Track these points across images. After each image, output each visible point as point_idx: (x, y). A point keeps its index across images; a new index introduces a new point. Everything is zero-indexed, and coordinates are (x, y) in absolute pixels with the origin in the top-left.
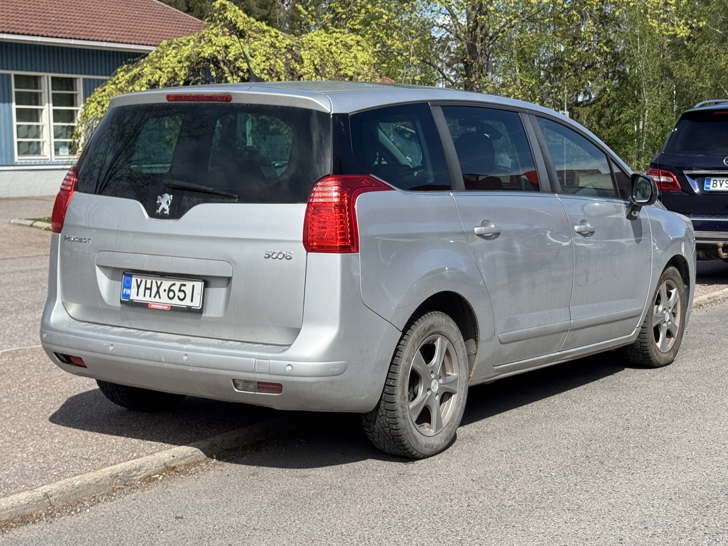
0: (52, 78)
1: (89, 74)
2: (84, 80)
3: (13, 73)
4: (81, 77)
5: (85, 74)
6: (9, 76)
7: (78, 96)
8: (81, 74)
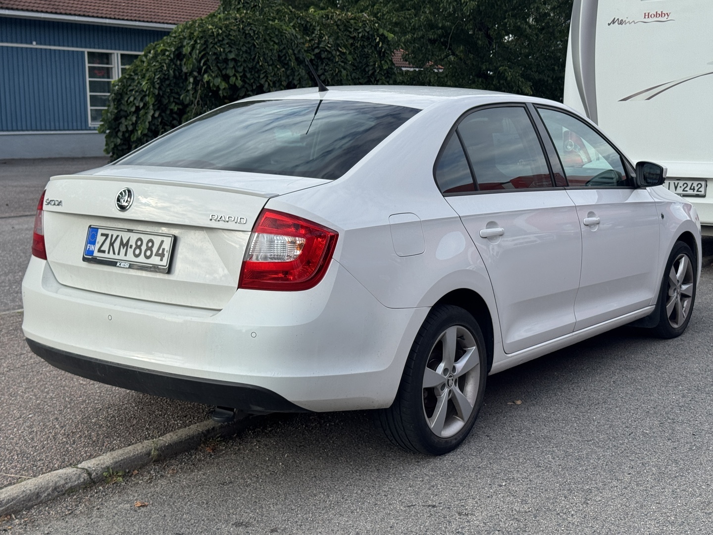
0: (122, 55)
3: (86, 50)
6: (83, 53)
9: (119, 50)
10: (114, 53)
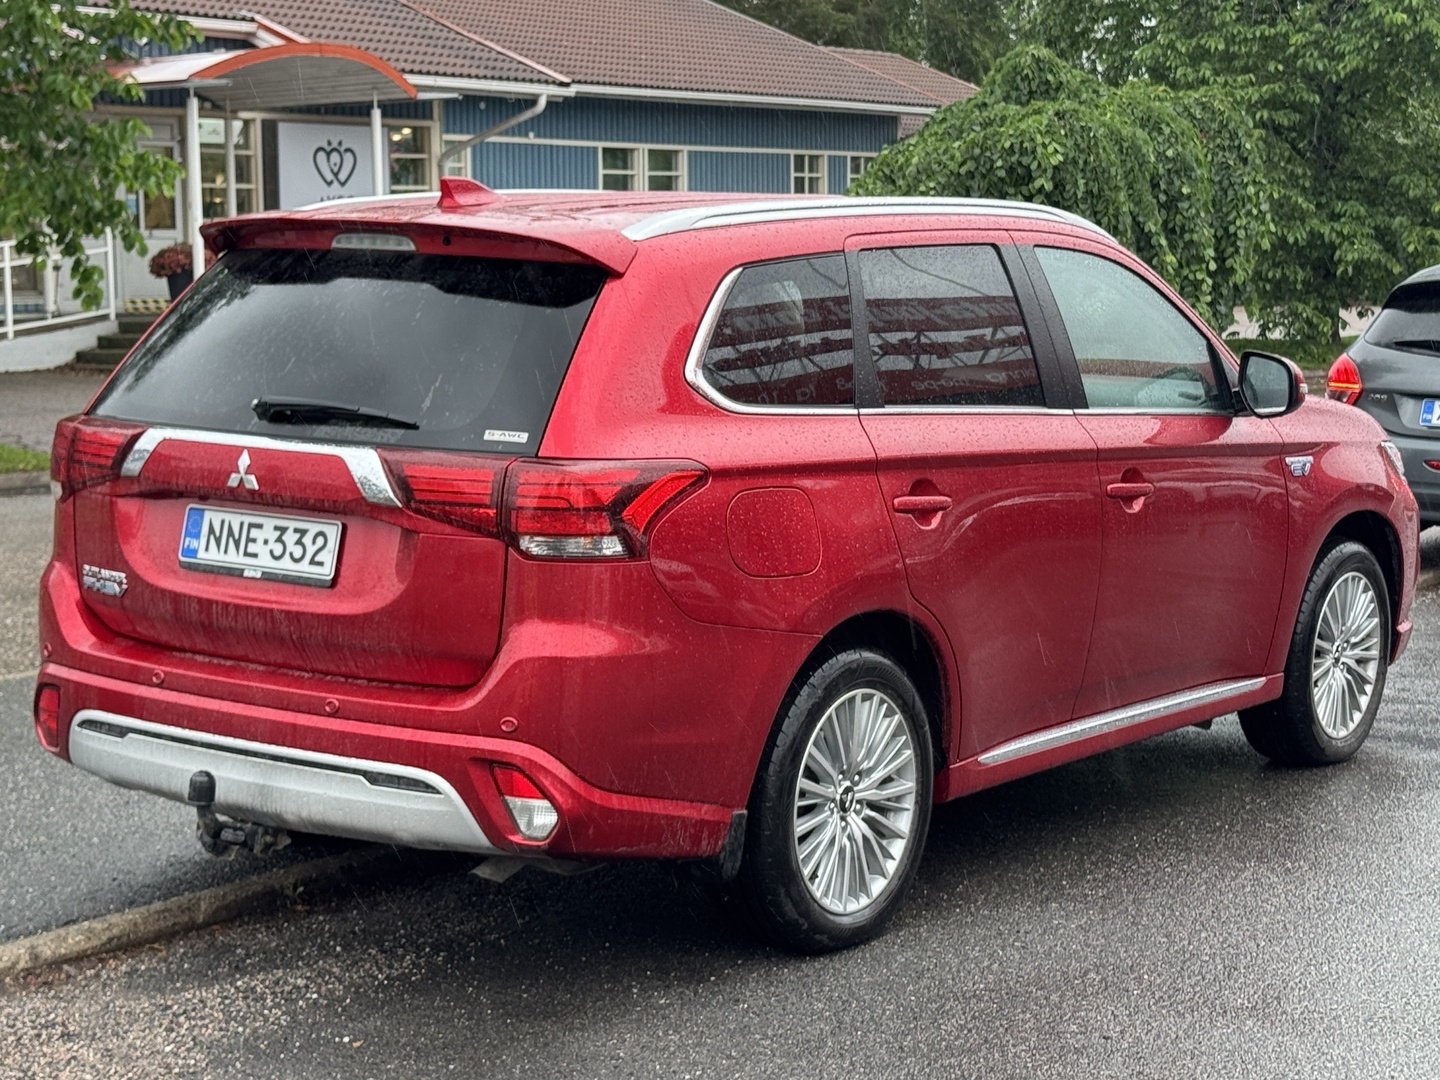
0: (650, 151)
1: (696, 144)
2: (690, 152)
3: (601, 145)
4: (686, 148)
5: (690, 143)
6: (595, 149)
7: (680, 180)
8: (685, 143)
9: (646, 142)
10: (638, 149)
